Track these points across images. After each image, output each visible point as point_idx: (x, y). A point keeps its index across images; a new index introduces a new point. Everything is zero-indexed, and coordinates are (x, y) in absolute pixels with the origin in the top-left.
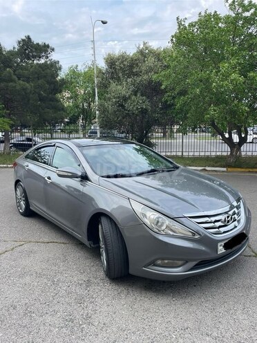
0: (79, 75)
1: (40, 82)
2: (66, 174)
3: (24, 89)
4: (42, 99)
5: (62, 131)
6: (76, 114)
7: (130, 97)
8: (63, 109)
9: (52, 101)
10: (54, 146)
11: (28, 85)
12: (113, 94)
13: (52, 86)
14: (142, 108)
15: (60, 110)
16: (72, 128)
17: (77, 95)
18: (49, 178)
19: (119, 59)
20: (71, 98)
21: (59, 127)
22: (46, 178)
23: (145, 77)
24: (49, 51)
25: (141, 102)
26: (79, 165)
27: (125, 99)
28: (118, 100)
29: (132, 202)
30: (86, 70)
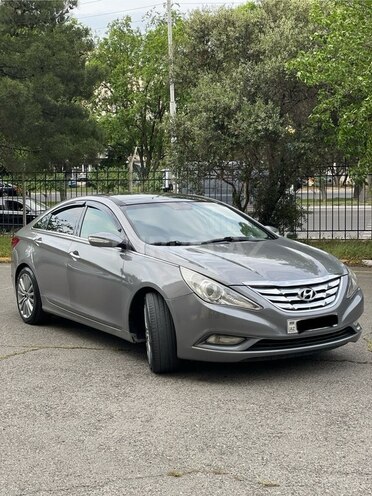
0: (135, 42)
1: (46, 78)
2: (101, 241)
3: (13, 96)
4: (49, 113)
5: (91, 185)
6: (125, 141)
7: (239, 108)
8: (94, 132)
9: (71, 116)
10: (84, 205)
11: (22, 86)
12: (203, 103)
13: (72, 86)
14: (266, 130)
15: (86, 136)
16: (114, 176)
17: (128, 93)
18: (76, 253)
19: (218, 23)
20: (114, 100)
21: (83, 176)
22: (72, 254)
23: (270, 65)
24: (67, 7)
25: (263, 115)
26: (120, 231)
27: (229, 113)
28: (212, 115)
29: (183, 270)
30: (153, 28)
